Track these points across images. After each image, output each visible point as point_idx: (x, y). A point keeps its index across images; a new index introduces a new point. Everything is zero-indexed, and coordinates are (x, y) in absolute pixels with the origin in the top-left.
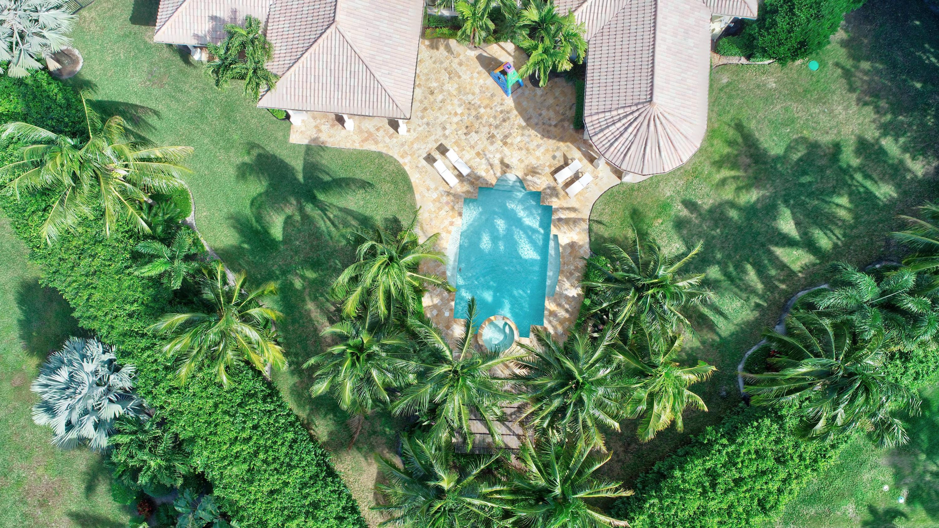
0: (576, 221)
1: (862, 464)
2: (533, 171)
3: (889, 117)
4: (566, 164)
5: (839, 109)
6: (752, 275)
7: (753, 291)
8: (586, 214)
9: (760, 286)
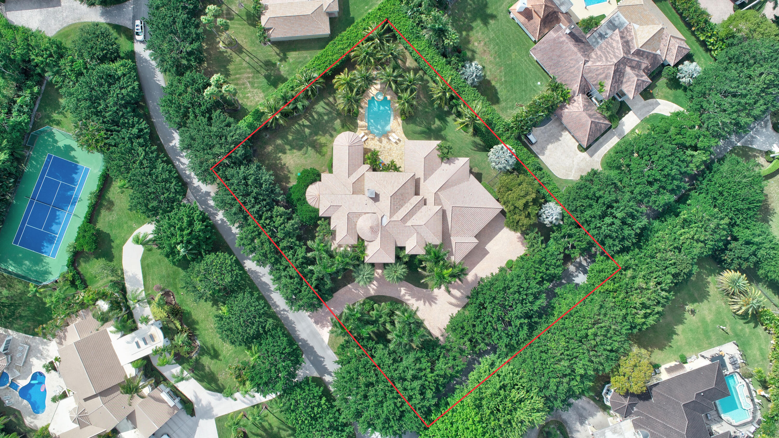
0: (361, 127)
1: (288, 71)
2: (372, 139)
3: (278, 162)
4: (364, 141)
5: (292, 162)
6: (316, 116)
7: (315, 112)
8: (359, 129)
9: (314, 114)
